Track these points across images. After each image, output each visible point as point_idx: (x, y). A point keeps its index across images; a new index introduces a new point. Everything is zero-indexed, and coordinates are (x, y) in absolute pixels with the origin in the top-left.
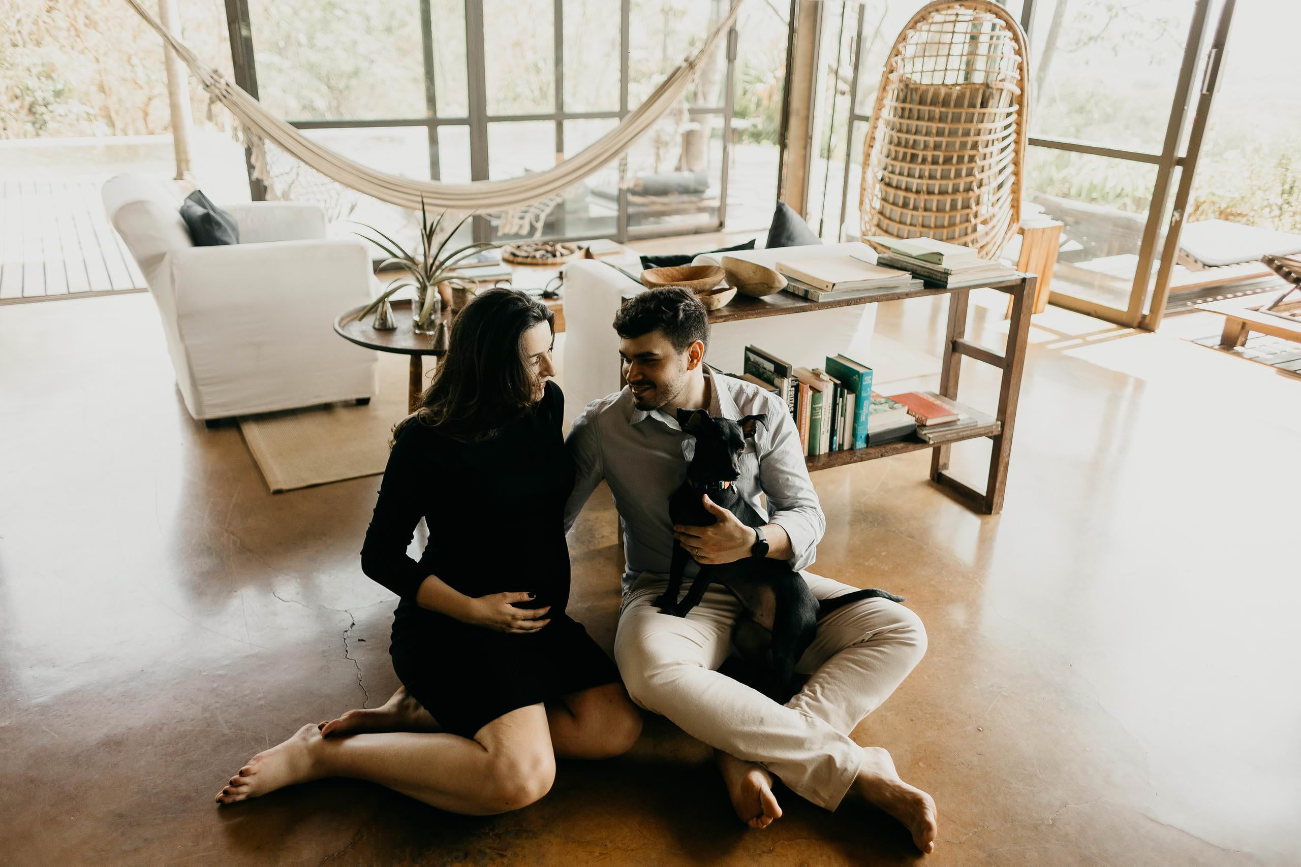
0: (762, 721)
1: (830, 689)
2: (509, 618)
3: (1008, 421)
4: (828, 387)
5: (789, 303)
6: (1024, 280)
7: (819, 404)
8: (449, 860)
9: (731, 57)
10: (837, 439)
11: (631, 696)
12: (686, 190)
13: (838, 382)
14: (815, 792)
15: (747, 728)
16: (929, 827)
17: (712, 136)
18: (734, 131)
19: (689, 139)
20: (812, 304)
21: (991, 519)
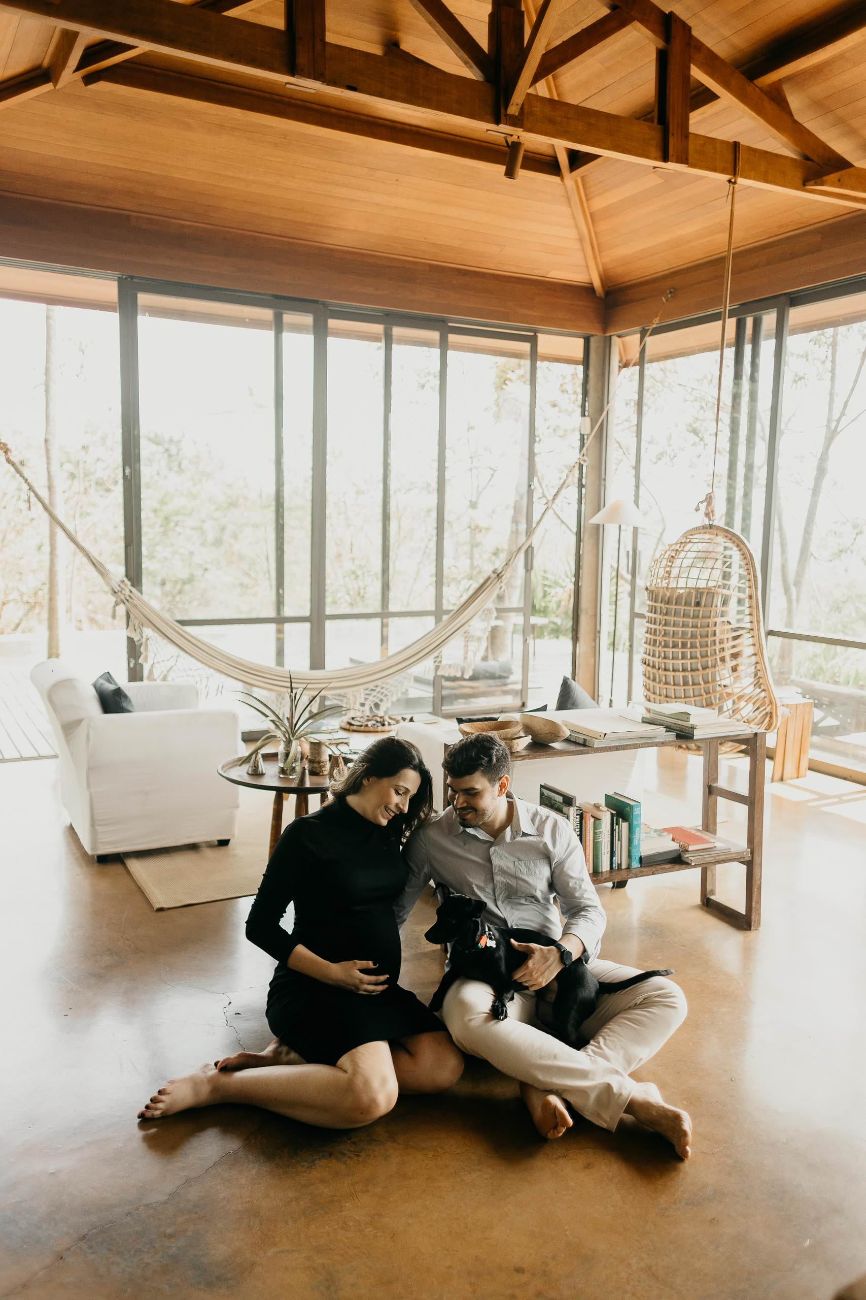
0: (555, 1057)
1: (610, 1040)
2: (357, 981)
3: (756, 850)
4: (606, 817)
5: (572, 748)
6: (756, 734)
7: (599, 829)
8: (318, 1157)
9: (528, 567)
10: (616, 860)
11: (454, 1040)
12: (492, 677)
13: (614, 812)
14: (599, 1116)
15: (544, 1062)
16: (685, 1134)
17: (514, 632)
18: (533, 627)
19: (494, 634)
20: (589, 749)
21: (751, 934)
